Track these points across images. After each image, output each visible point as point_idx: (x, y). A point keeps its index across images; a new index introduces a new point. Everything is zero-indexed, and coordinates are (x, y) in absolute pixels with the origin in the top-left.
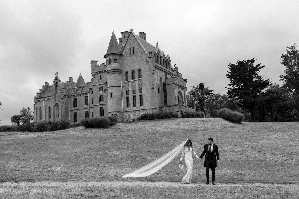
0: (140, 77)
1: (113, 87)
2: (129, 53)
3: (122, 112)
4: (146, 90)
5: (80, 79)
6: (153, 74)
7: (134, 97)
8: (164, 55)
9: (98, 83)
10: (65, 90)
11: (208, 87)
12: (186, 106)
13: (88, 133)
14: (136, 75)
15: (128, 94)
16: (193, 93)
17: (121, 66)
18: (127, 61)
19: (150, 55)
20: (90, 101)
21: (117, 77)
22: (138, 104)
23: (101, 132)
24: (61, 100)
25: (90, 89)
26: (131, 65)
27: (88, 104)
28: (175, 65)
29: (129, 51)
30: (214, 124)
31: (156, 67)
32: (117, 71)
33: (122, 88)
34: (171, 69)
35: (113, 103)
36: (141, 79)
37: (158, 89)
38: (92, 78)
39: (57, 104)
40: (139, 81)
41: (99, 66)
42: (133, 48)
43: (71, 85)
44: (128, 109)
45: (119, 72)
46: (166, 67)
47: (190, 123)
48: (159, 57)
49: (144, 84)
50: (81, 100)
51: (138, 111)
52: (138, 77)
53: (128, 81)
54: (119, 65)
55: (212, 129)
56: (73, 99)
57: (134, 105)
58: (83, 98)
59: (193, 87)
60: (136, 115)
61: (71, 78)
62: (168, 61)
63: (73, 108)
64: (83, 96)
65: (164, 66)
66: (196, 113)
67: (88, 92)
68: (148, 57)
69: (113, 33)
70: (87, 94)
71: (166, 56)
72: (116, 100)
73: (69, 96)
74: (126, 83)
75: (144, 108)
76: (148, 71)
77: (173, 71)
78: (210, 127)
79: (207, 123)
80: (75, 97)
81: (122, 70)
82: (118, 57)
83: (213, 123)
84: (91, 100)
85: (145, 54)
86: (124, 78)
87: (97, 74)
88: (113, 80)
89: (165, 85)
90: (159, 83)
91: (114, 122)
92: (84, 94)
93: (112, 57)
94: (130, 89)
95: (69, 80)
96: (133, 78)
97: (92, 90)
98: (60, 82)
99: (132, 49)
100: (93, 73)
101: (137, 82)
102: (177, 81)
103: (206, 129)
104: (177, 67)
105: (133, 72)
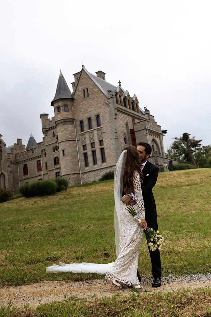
0: (98, 125)
1: (64, 142)
2: (82, 95)
3: (79, 174)
4: (108, 141)
5: (32, 140)
6: (115, 118)
7: (94, 152)
8: (129, 95)
9: (51, 142)
10: (12, 155)
11: (194, 137)
12: (165, 157)
13: (26, 204)
14: (94, 123)
15: (85, 149)
16: (176, 146)
17: (74, 113)
18: (81, 106)
19: (109, 94)
20: (43, 167)
21: (69, 128)
22: (99, 161)
23: (44, 201)
24: (7, 168)
25: (43, 150)
26: (86, 111)
27: (41, 170)
28: (145, 108)
29: (82, 93)
30: (204, 176)
31: (118, 110)
32: (69, 120)
33: (77, 142)
34: (139, 112)
35: (66, 163)
36: (101, 127)
37: (125, 139)
38: (43, 136)
39: (2, 173)
40: (98, 130)
41: (51, 120)
42: (87, 89)
43: (20, 148)
44: (87, 168)
45: (72, 121)
46: (134, 109)
47: (169, 178)
48: (122, 98)
49: (104, 134)
50: (32, 165)
51: (100, 170)
52: (96, 126)
53: (84, 132)
54: (71, 112)
55: (201, 183)
56: (22, 166)
57: (95, 163)
58: (35, 162)
59: (176, 138)
60: (98, 176)
61: (19, 139)
62: (135, 102)
63: (24, 177)
64: (34, 160)
65: (130, 109)
66: (178, 165)
67: (40, 155)
68: (107, 98)
69: (61, 74)
70: (39, 157)
71: (131, 96)
72: (70, 158)
73: (17, 163)
74: (81, 136)
75: (108, 165)
76: (108, 115)
77: (144, 115)
78: (199, 181)
79: (194, 176)
80: (25, 163)
81: (75, 119)
82: (69, 103)
83: (202, 175)
84: (45, 165)
85: (103, 94)
86: (79, 128)
87: (49, 130)
88: (65, 132)
89: (132, 132)
90: (125, 130)
91: (63, 186)
92: (35, 157)
93: (61, 104)
94: (88, 142)
95: (17, 143)
96: (90, 127)
97: (45, 152)
98: (5, 145)
99: (85, 90)
100: (44, 130)
101: (95, 132)
102: (148, 126)
103: (192, 184)
104: (148, 110)
105: (89, 119)
